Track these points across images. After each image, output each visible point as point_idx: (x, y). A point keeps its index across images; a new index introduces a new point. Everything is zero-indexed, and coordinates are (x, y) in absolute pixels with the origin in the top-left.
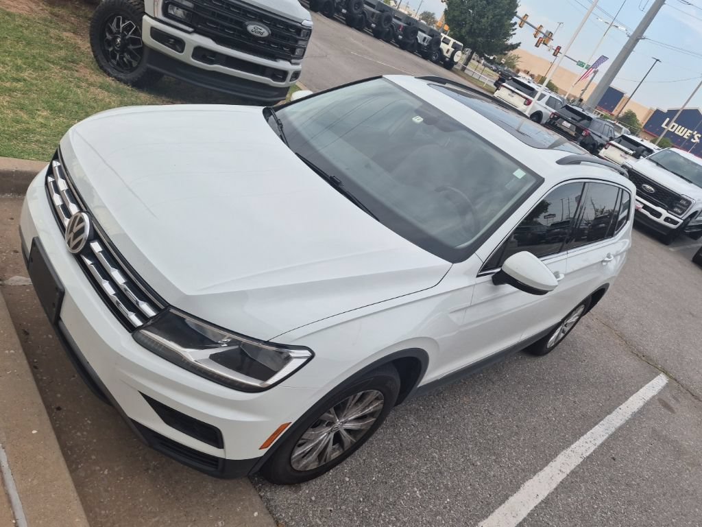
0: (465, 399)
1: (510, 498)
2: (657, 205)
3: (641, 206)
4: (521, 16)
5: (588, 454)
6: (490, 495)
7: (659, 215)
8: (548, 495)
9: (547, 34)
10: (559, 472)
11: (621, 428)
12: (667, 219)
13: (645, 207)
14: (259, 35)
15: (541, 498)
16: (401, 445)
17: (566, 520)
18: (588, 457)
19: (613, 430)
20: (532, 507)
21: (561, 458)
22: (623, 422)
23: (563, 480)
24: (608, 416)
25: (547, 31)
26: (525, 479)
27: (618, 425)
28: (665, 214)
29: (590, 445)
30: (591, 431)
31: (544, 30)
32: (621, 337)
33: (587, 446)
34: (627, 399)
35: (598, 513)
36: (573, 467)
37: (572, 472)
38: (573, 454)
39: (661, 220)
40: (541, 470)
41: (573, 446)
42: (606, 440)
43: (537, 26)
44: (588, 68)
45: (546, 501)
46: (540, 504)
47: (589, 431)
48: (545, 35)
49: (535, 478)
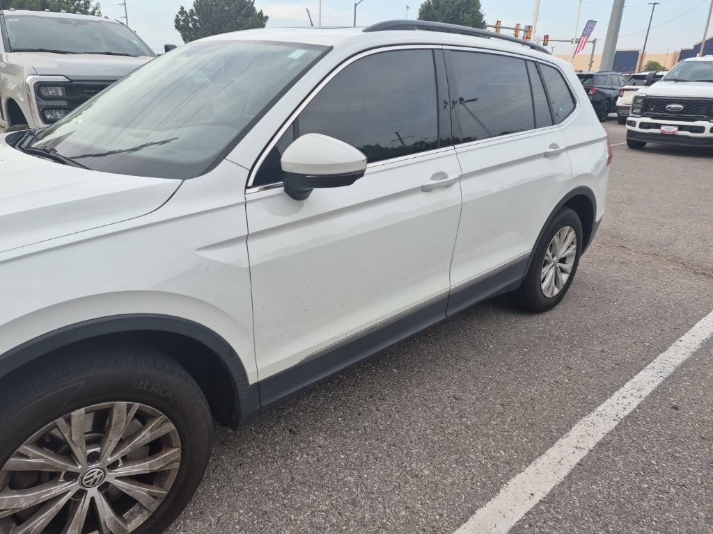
0: (416, 390)
1: (478, 512)
2: (693, 120)
3: (676, 129)
4: (494, 23)
5: (626, 413)
6: (441, 515)
7: (701, 129)
8: (553, 489)
9: (527, 29)
10: (576, 450)
11: (685, 364)
13: (681, 128)
15: (539, 497)
16: (293, 479)
17: (587, 522)
18: (628, 417)
19: (672, 370)
20: (520, 514)
21: (577, 430)
22: (688, 355)
23: (581, 460)
24: (661, 355)
25: (526, 27)
26: (509, 476)
27: (679, 362)
28: (709, 125)
29: (630, 399)
30: (632, 381)
31: (522, 27)
32: (675, 260)
33: (626, 402)
34: (691, 326)
35: (652, 495)
36: (600, 436)
37: (600, 445)
38: (601, 420)
39: (707, 134)
40: (540, 455)
41: (599, 409)
42: (660, 386)
43: (514, 26)
44: (578, 42)
45: (550, 500)
46: (537, 506)
47: (628, 380)
48: (525, 31)
49: (530, 470)
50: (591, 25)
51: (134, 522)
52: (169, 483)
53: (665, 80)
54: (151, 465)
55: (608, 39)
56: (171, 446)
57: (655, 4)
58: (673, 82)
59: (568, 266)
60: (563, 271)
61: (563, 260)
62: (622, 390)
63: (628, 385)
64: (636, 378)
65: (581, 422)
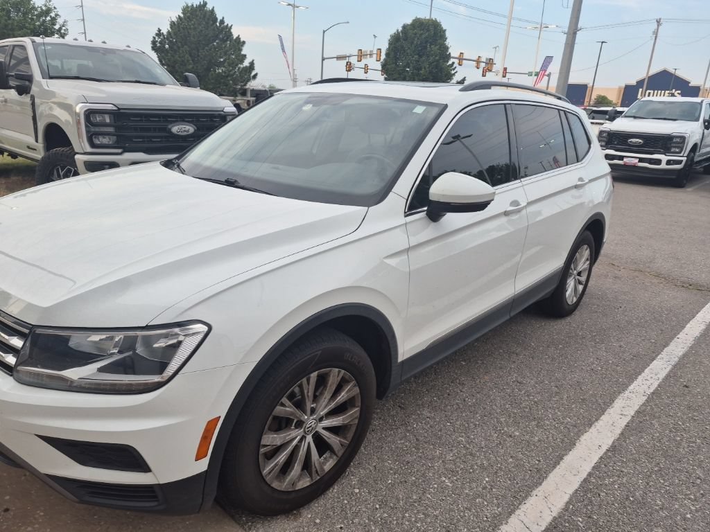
0: (486, 377)
1: (565, 458)
2: (652, 154)
3: (637, 161)
4: (457, 55)
5: (652, 391)
6: (539, 461)
7: (658, 162)
8: (614, 442)
9: (488, 62)
10: (621, 416)
11: (685, 356)
12: (669, 162)
13: (641, 160)
14: (185, 133)
15: (604, 448)
16: (417, 440)
17: (644, 462)
18: (653, 393)
19: (677, 359)
20: (595, 459)
21: (619, 403)
22: (686, 349)
23: (628, 423)
24: (666, 349)
25: (487, 59)
26: (579, 434)
27: (681, 354)
28: (664, 158)
29: (652, 381)
30: (650, 367)
31: (484, 59)
32: (658, 276)
33: (649, 383)
34: (683, 327)
35: (684, 444)
36: (636, 408)
37: (638, 412)
38: (633, 395)
39: (663, 166)
40: (597, 420)
41: (631, 388)
42: (671, 371)
43: (475, 58)
44: (537, 74)
45: (613, 449)
46: (605, 453)
47: (646, 368)
48: (486, 63)
49: (593, 430)
50: (548, 60)
51: (328, 464)
52: (350, 435)
53: (626, 117)
54: (343, 420)
55: (560, 73)
56: (354, 406)
57: (603, 42)
58: (632, 119)
59: (583, 279)
60: (580, 283)
61: (579, 274)
62: (643, 374)
63: (646, 371)
64: (652, 366)
65: (620, 397)
